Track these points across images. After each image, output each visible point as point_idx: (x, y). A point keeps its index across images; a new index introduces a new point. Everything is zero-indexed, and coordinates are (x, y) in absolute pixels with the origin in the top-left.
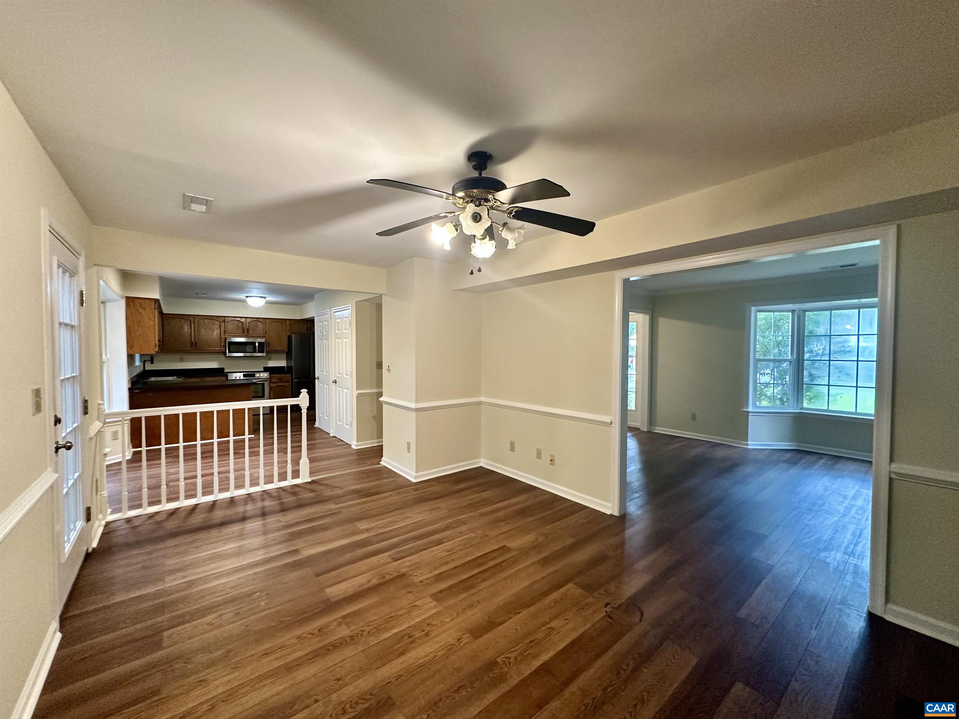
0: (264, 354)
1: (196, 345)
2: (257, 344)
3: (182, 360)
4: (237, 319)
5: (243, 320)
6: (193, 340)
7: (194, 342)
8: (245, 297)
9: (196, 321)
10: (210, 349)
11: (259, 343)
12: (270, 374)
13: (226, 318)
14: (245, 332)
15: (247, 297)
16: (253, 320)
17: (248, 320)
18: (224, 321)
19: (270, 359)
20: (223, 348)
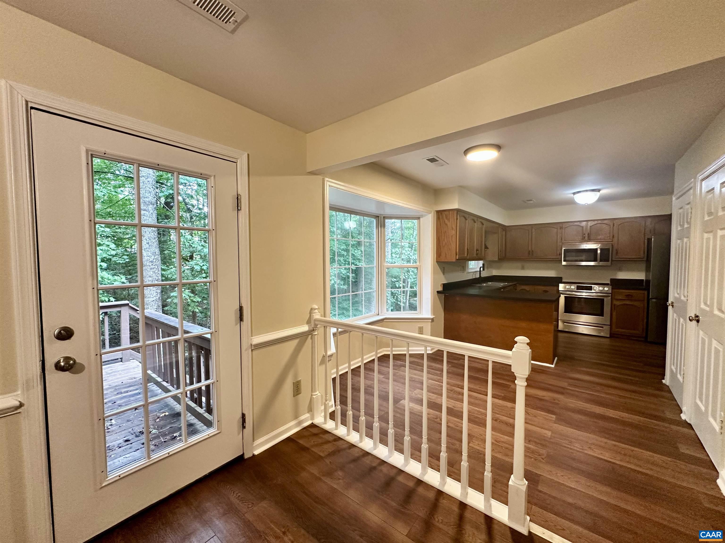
0: (609, 263)
1: (533, 254)
2: (599, 252)
3: (523, 268)
4: (576, 224)
5: (584, 224)
6: (530, 249)
7: (531, 251)
8: (572, 195)
9: (533, 230)
10: (545, 257)
11: (601, 250)
12: (612, 289)
13: (563, 224)
14: (585, 237)
15: (574, 194)
16: (596, 222)
17: (590, 224)
18: (561, 228)
19: (620, 270)
20: (558, 257)
